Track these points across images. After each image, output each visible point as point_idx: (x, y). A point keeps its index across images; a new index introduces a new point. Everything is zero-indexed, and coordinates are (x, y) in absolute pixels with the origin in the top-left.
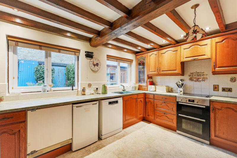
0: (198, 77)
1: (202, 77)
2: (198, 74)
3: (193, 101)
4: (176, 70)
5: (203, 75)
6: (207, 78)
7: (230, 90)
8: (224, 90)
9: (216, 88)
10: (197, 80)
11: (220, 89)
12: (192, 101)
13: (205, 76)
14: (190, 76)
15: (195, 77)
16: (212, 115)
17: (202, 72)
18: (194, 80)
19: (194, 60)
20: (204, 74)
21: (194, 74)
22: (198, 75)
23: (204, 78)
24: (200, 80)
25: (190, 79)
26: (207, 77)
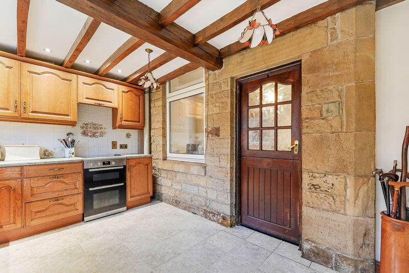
0: (94, 131)
1: (100, 131)
2: (95, 126)
3: (109, 163)
4: (68, 115)
5: (101, 128)
6: (105, 133)
7: (126, 147)
8: (121, 147)
9: (114, 145)
10: (94, 135)
11: (118, 146)
12: (107, 164)
13: (103, 130)
14: (83, 128)
15: (91, 130)
16: (128, 174)
17: (100, 124)
18: (89, 134)
19: (99, 105)
20: (103, 126)
21: (89, 126)
22: (95, 128)
23: (102, 132)
24: (97, 134)
25: (83, 134)
26: (106, 131)
